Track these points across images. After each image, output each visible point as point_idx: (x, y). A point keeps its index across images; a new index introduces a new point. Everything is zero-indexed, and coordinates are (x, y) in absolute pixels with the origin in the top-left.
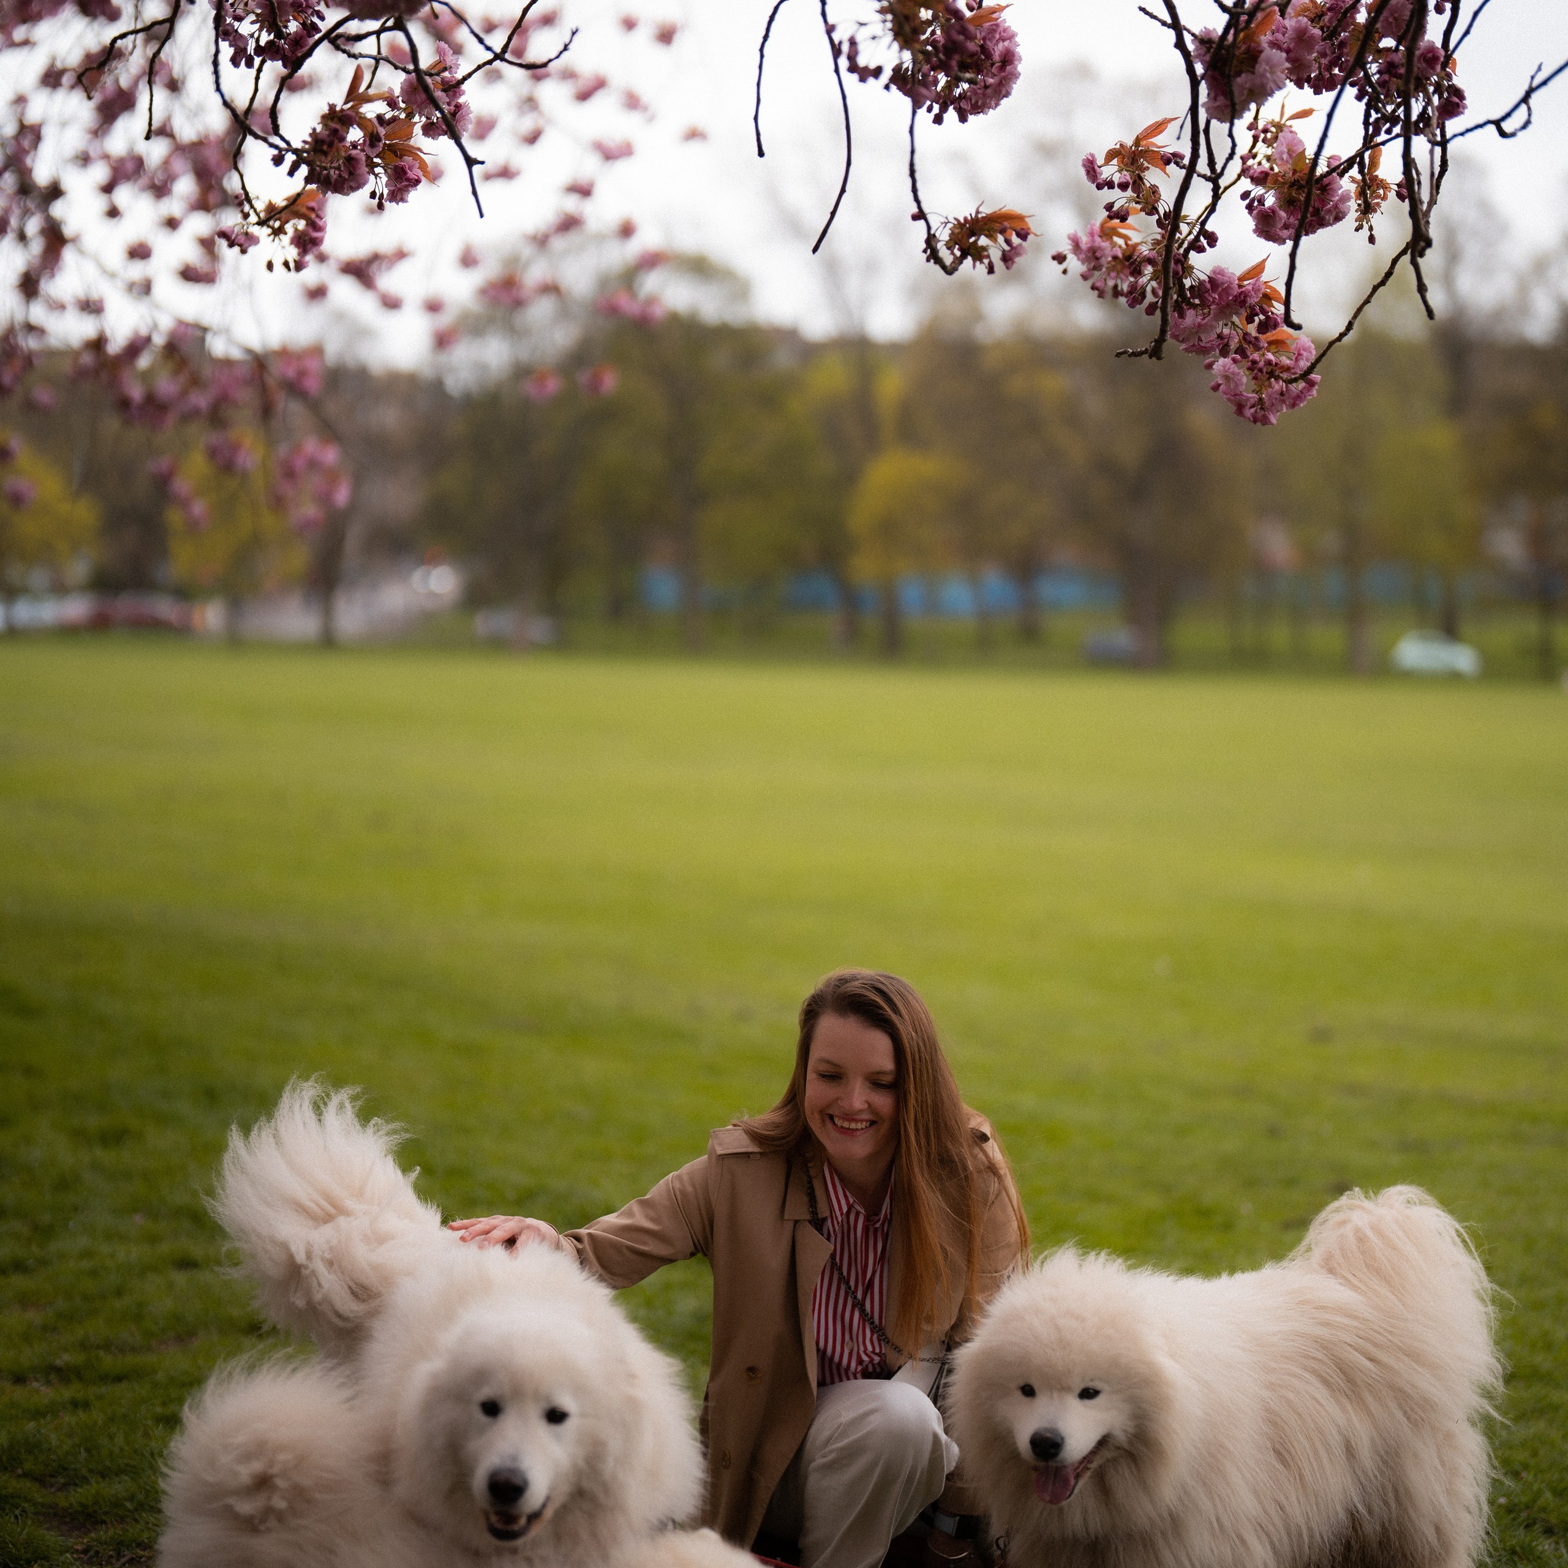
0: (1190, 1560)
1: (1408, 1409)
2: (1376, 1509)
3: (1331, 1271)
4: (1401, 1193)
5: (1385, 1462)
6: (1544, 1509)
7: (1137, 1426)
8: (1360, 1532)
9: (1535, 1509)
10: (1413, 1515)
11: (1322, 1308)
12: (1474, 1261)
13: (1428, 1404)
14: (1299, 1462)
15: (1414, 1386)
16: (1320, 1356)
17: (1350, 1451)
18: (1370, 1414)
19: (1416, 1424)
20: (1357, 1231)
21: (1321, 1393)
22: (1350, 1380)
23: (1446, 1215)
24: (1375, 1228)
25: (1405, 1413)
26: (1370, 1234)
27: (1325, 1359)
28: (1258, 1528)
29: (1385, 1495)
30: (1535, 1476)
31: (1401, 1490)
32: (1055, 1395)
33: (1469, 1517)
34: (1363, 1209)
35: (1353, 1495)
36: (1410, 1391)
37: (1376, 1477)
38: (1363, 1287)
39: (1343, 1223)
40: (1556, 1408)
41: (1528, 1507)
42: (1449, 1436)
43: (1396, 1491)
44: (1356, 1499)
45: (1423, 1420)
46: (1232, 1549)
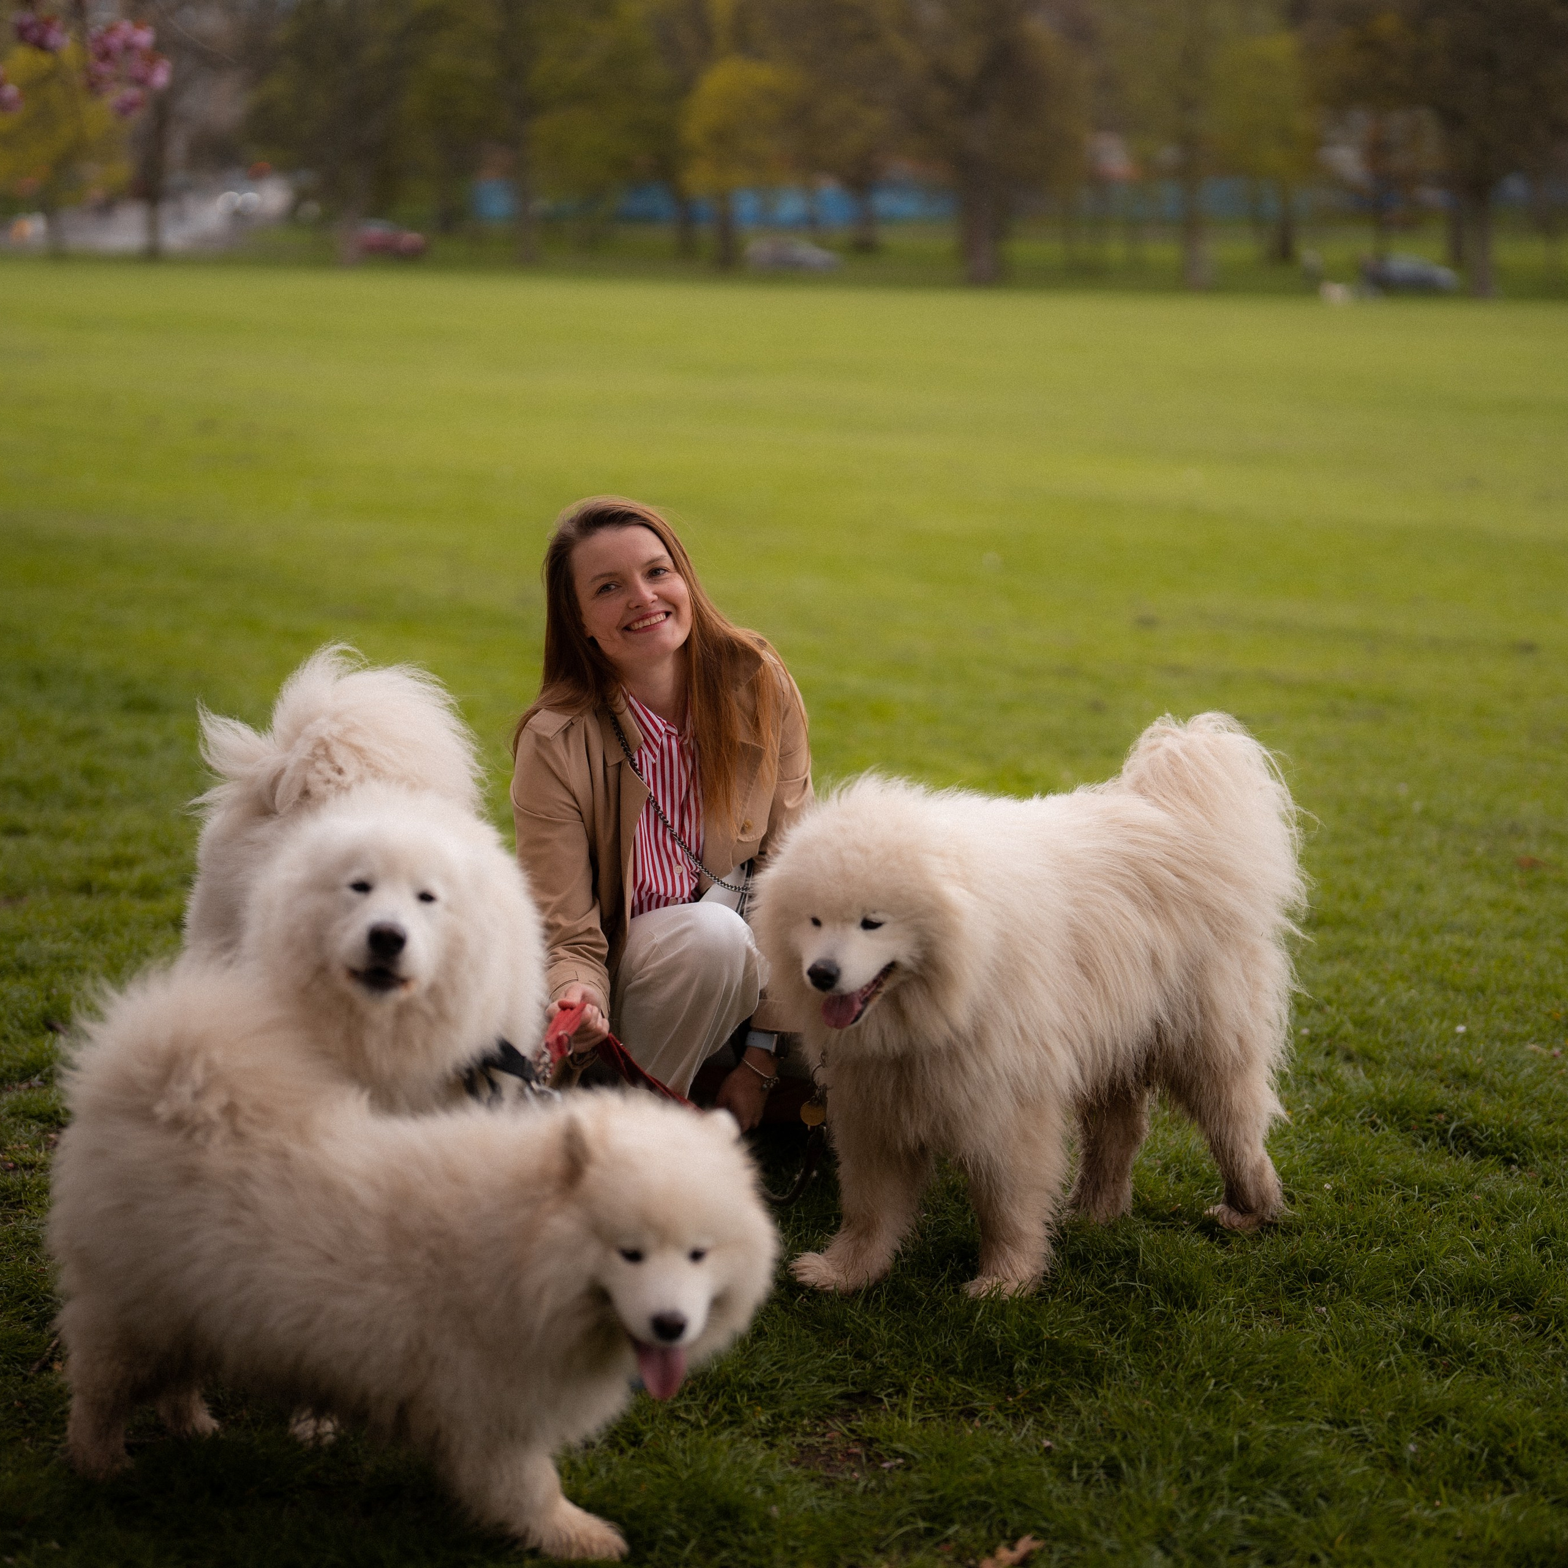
0: (995, 1069)
1: (1214, 924)
2: (1179, 1019)
3: (1142, 793)
4: (1210, 720)
5: (1191, 976)
6: (1345, 1039)
7: (925, 952)
8: (1164, 1043)
9: (1337, 1037)
10: (1217, 1027)
11: (1131, 826)
12: (1280, 786)
13: (1233, 919)
14: (1103, 974)
15: (1220, 901)
16: (1128, 872)
17: (1155, 962)
18: (1177, 929)
19: (1222, 939)
20: (1170, 754)
21: (1129, 909)
22: (1158, 896)
23: (1254, 741)
24: (1185, 751)
25: (1211, 928)
26: (1181, 755)
27: (1133, 875)
28: (1062, 1036)
29: (1190, 1007)
30: (1338, 1009)
31: (1206, 1002)
32: (838, 926)
33: (1271, 1030)
34: (1173, 734)
35: (1159, 1006)
36: (1217, 907)
37: (1181, 990)
38: (1174, 808)
39: (1154, 748)
40: (1361, 951)
41: (1329, 1036)
42: (1253, 952)
43: (1200, 1003)
44: (1161, 1009)
45: (1229, 934)
46: (1037, 1055)
